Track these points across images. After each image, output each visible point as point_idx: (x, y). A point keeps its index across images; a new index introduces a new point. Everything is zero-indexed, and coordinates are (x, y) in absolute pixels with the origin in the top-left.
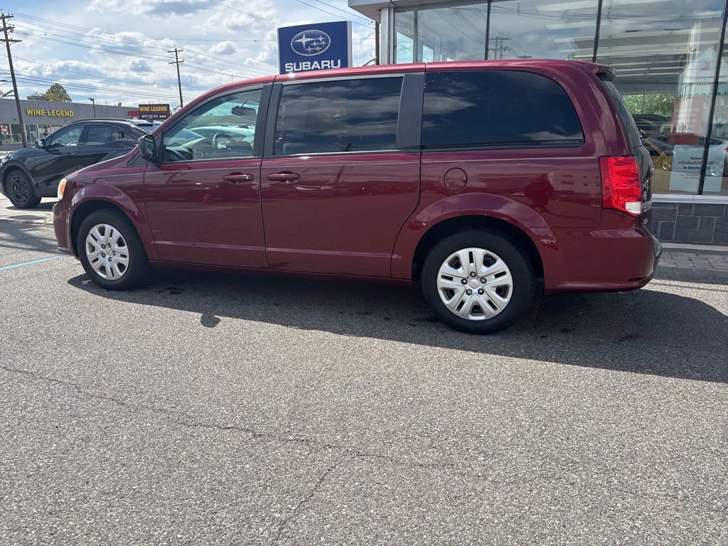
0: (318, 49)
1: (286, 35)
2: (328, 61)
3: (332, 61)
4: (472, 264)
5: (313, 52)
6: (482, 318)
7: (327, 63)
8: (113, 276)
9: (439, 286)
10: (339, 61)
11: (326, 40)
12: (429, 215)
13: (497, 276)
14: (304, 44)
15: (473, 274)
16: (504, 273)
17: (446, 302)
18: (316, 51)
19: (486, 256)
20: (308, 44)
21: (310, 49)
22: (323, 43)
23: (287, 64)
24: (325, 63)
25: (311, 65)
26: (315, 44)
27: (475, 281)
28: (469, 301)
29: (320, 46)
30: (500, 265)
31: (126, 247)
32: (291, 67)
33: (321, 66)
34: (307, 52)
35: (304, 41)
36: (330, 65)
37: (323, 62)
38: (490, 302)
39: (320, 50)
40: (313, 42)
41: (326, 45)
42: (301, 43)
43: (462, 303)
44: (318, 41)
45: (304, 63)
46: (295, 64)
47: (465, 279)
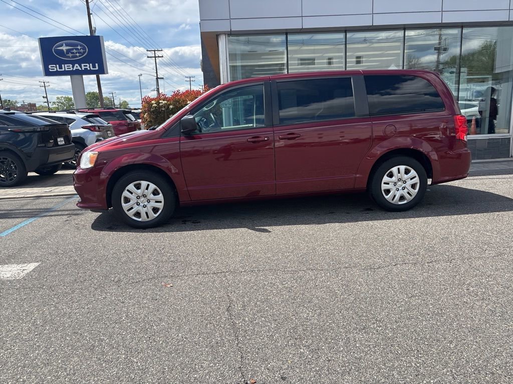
0: (78, 55)
2: (88, 65)
3: (91, 65)
4: (399, 174)
5: (73, 57)
6: (405, 202)
7: (87, 66)
8: (148, 217)
9: (383, 189)
10: (97, 65)
11: (84, 49)
13: (411, 179)
14: (65, 51)
15: (400, 180)
16: (415, 177)
17: (386, 197)
18: (77, 57)
19: (406, 169)
20: (68, 51)
21: (70, 55)
22: (82, 51)
23: (50, 66)
24: (84, 66)
25: (73, 67)
26: (75, 51)
27: (400, 183)
28: (398, 195)
29: (79, 53)
30: (413, 173)
31: (161, 195)
32: (55, 68)
33: (81, 68)
34: (69, 57)
35: (64, 48)
36: (90, 67)
37: (83, 65)
38: (408, 193)
39: (80, 56)
40: (73, 49)
41: (84, 53)
42: (62, 50)
43: (395, 196)
44: (78, 49)
45: (66, 65)
46: (58, 66)
47: (395, 183)
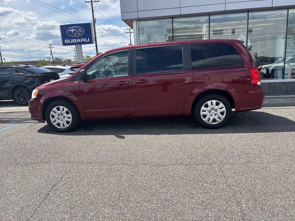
0: (79, 34)
1: (64, 28)
2: (84, 39)
3: (86, 39)
4: (212, 106)
5: (77, 35)
6: (216, 123)
7: (83, 40)
8: (64, 126)
9: (201, 114)
10: (89, 39)
11: (82, 30)
12: (197, 91)
13: (220, 109)
14: (73, 32)
15: (213, 109)
16: (223, 107)
17: (204, 119)
18: (78, 35)
19: (217, 103)
20: (74, 32)
21: (75, 34)
22: (81, 31)
23: (65, 40)
24: (82, 40)
25: (77, 41)
26: (78, 32)
27: (213, 111)
28: (212, 118)
29: (80, 33)
30: (221, 105)
31: (70, 114)
32: (68, 41)
33: (81, 41)
34: (75, 35)
35: (72, 30)
36: (85, 40)
37: (81, 39)
38: (219, 117)
39: (80, 34)
40: (76, 31)
41: (82, 32)
42: (72, 32)
43: (209, 119)
44: (79, 31)
45: (73, 40)
46: (69, 40)
47: (210, 111)
